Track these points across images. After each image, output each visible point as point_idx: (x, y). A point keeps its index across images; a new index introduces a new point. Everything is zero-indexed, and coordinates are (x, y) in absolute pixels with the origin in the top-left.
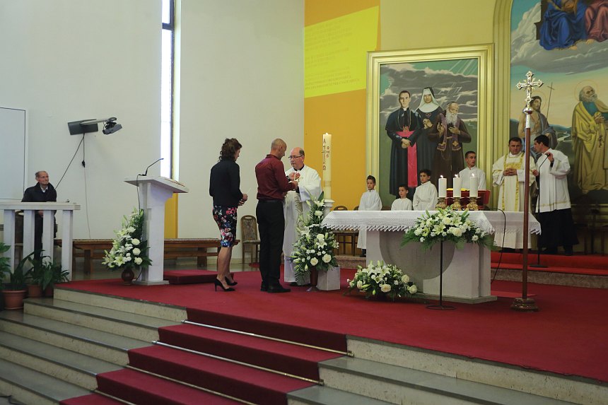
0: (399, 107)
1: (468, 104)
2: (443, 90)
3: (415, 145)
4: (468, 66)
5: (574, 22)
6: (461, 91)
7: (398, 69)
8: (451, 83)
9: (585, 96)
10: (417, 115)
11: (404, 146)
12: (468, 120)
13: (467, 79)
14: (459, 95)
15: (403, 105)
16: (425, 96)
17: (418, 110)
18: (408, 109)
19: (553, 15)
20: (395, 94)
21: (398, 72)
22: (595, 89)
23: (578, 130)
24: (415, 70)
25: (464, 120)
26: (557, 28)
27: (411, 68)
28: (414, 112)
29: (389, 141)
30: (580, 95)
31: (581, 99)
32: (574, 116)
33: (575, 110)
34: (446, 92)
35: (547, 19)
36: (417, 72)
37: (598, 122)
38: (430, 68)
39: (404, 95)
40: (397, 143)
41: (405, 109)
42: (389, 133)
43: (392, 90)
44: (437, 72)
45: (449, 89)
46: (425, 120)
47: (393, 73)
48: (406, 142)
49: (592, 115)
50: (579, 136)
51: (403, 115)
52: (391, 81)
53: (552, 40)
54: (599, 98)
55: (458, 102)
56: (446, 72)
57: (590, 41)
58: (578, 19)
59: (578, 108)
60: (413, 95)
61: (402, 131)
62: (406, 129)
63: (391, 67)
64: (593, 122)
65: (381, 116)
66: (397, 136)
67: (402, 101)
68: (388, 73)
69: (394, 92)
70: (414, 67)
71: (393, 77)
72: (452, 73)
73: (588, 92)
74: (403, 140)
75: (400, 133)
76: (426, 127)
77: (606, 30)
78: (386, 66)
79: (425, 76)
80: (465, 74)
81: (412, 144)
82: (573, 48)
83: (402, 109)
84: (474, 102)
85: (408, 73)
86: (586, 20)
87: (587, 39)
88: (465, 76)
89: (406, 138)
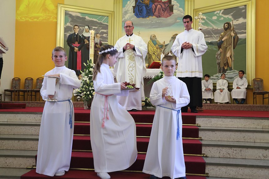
0: (74, 32)
1: (104, 35)
2: (94, 27)
3: (81, 51)
4: (104, 19)
5: (148, 8)
6: (101, 29)
7: (74, 14)
8: (97, 25)
9: (152, 37)
10: (82, 37)
11: (75, 51)
12: (104, 42)
13: (104, 24)
14: (101, 31)
15: (76, 32)
16: (85, 29)
17: (82, 35)
18: (78, 34)
19: (140, 4)
20: (72, 26)
21: (73, 16)
22: (156, 35)
23: (150, 51)
24: (81, 16)
25: (102, 42)
26: (141, 10)
27: (79, 15)
28: (80, 35)
29: (68, 47)
30: (150, 38)
31: (151, 39)
32: (148, 45)
33: (149, 43)
34: (95, 29)
35: (138, 5)
36: (82, 17)
37: (157, 48)
38: (88, 17)
39: (76, 27)
40: (72, 49)
41: (76, 34)
42: (68, 44)
43: (70, 23)
44: (91, 19)
45: (96, 28)
46: (86, 40)
47: (71, 16)
48: (76, 49)
49: (155, 45)
50: (150, 53)
51: (75, 36)
52: (70, 19)
53: (140, 14)
54: (158, 39)
55: (100, 34)
56: (95, 20)
57: (154, 17)
58: (150, 8)
59: (150, 42)
60: (80, 28)
61: (75, 43)
62: (77, 43)
63: (70, 13)
64: (155, 48)
65: (65, 35)
66: (72, 46)
67: (75, 29)
68: (68, 15)
69: (71, 25)
70: (81, 15)
71: (71, 18)
72: (98, 21)
73: (154, 37)
74: (75, 48)
75: (74, 44)
76: (86, 43)
77: (160, 14)
78: (68, 12)
79: (86, 20)
80: (103, 22)
81: (79, 50)
82: (148, 19)
83: (75, 33)
84: (106, 35)
85: (78, 17)
86: (153, 9)
87: (153, 16)
88: (103, 23)
89: (76, 47)
